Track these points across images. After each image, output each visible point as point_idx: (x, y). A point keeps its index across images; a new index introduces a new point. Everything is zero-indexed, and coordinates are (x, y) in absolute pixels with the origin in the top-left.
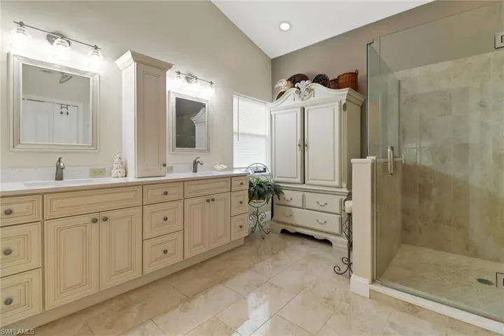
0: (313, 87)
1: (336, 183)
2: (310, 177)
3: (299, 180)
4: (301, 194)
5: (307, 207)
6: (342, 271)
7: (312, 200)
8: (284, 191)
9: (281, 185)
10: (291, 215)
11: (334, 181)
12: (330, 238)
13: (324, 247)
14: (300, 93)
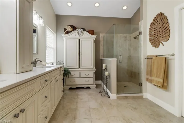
0: (84, 32)
1: (92, 67)
2: (82, 66)
3: (78, 67)
4: (78, 72)
5: (81, 77)
6: (104, 95)
7: (83, 74)
8: (71, 72)
9: (70, 69)
10: (74, 81)
11: (91, 66)
12: (90, 86)
13: (87, 90)
14: (79, 33)
